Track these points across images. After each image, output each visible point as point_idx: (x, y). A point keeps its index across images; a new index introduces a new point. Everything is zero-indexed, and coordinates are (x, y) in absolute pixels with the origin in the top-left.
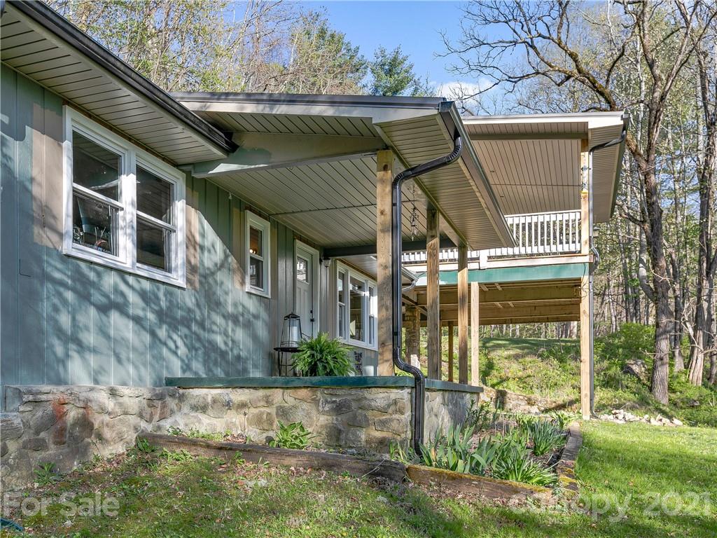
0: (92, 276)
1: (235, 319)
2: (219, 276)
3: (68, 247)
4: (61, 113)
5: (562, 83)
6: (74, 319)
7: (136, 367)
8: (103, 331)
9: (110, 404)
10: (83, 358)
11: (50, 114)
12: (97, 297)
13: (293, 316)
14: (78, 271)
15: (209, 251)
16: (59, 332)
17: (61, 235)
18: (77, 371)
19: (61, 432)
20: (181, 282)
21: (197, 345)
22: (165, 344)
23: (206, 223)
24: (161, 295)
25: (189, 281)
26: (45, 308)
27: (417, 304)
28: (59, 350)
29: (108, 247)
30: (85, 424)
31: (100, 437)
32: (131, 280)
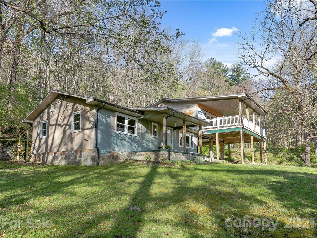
0: (120, 135)
1: (149, 142)
2: (145, 134)
3: (116, 131)
4: (115, 113)
5: (267, 76)
6: (116, 142)
7: (127, 149)
8: (121, 143)
9: (122, 154)
10: (118, 147)
11: (113, 114)
12: (120, 138)
13: (162, 141)
14: (118, 135)
15: (143, 130)
16: (114, 143)
17: (115, 130)
18: (117, 149)
19: (113, 157)
20: (137, 136)
21: (140, 146)
22: (133, 146)
23: (142, 126)
24: (132, 138)
25: (138, 135)
26: (112, 140)
27: (212, 138)
28: (114, 146)
29: (123, 131)
30: (117, 156)
31: (119, 159)
32: (127, 136)
